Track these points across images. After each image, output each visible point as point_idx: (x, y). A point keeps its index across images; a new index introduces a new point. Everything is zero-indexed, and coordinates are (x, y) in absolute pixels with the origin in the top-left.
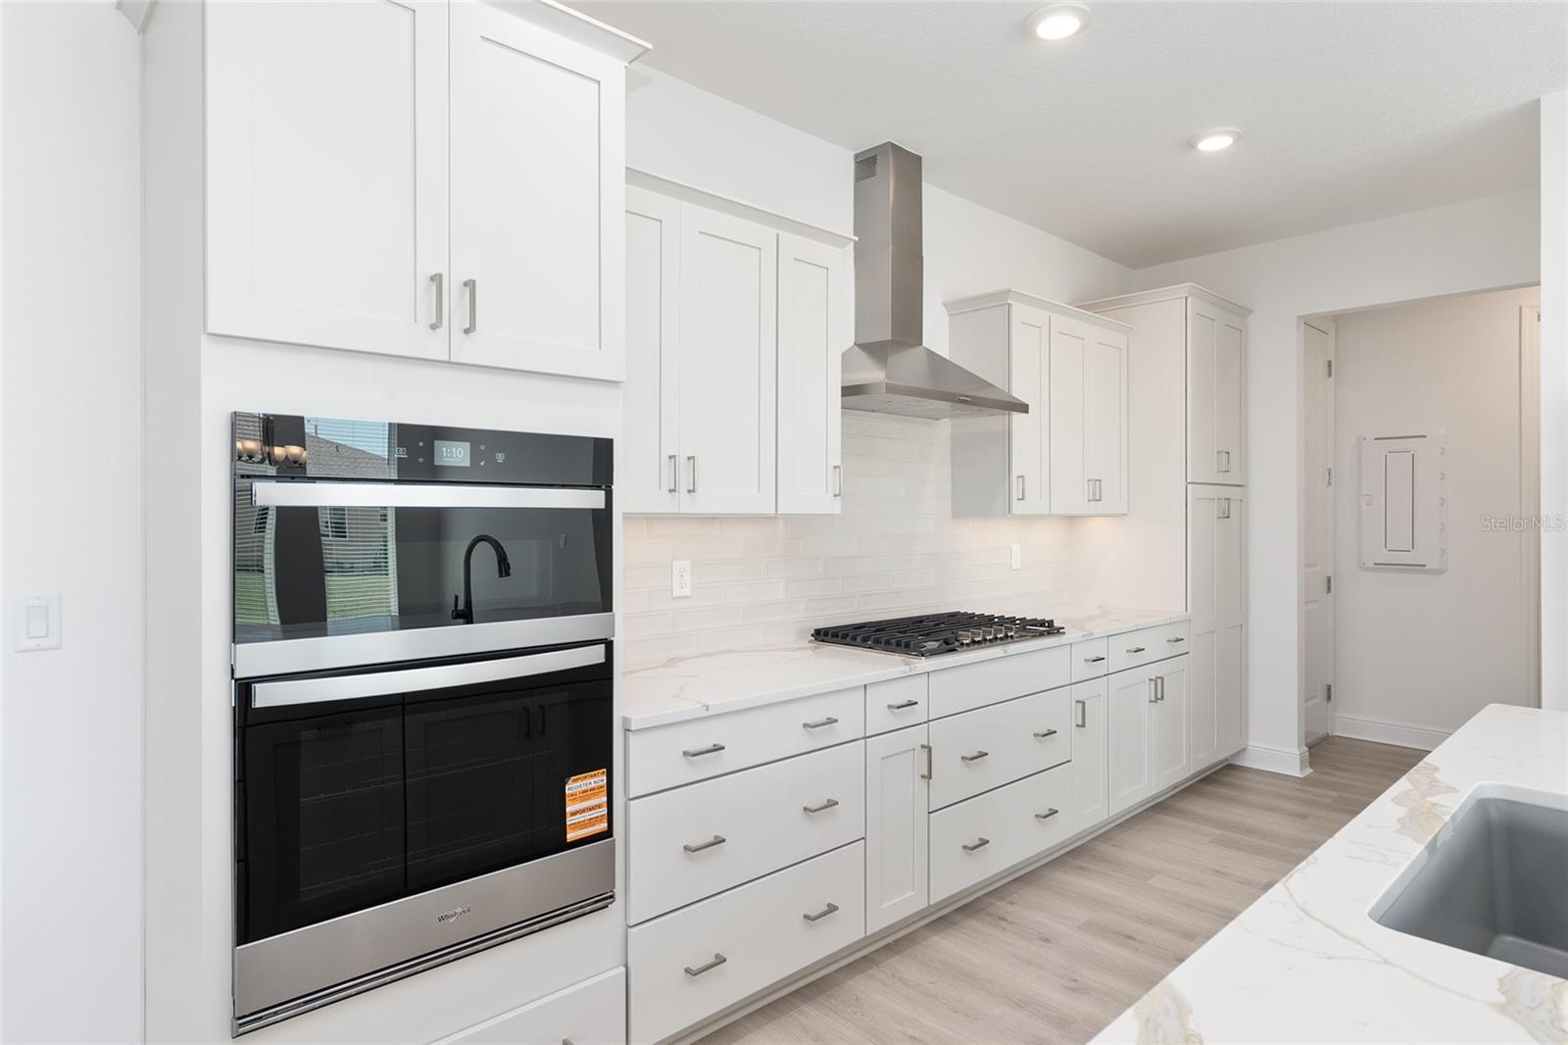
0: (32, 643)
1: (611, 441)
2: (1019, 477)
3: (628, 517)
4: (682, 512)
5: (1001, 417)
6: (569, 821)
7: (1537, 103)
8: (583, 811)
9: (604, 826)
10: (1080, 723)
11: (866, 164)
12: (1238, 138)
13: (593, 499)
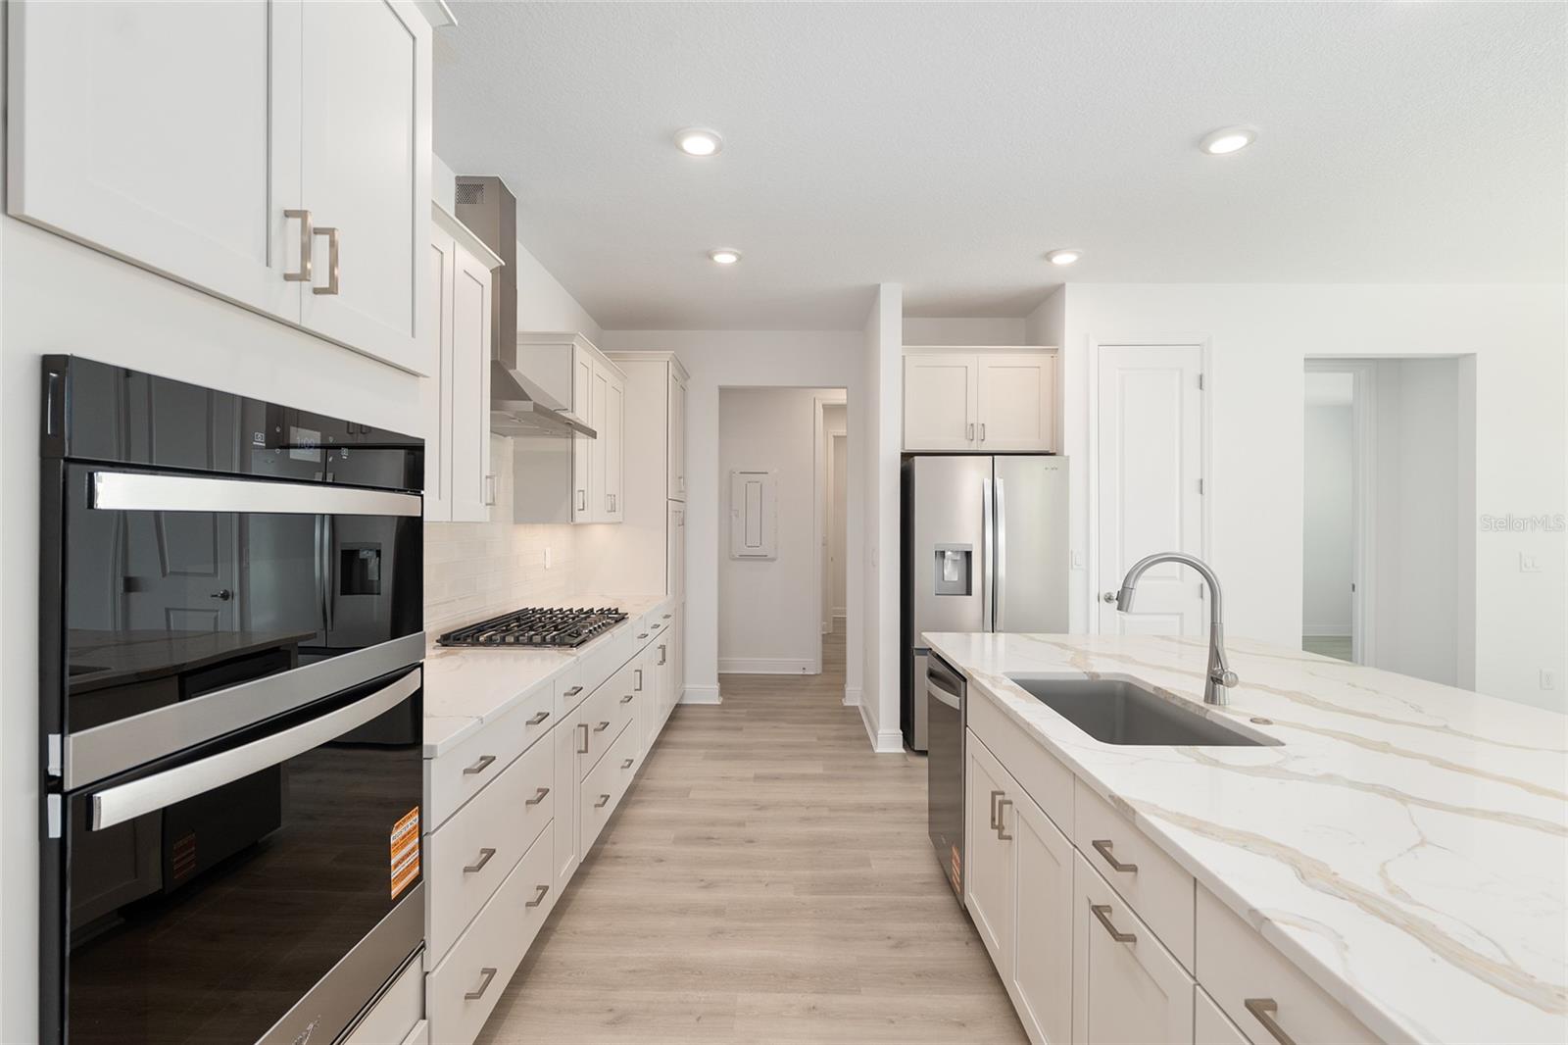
2: (580, 491)
5: (565, 440)
6: (393, 874)
7: (879, 285)
8: (403, 859)
10: (638, 687)
11: (469, 189)
12: (740, 258)
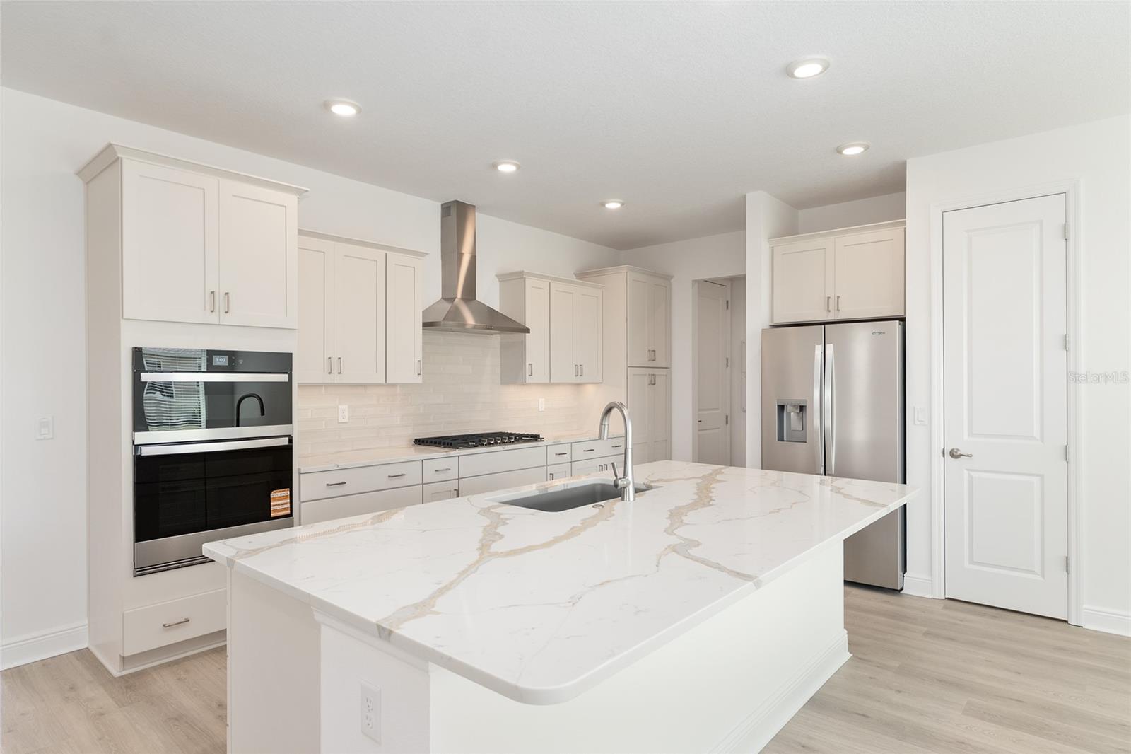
0: (42, 437)
1: (291, 354)
2: (530, 364)
3: (300, 386)
4: (336, 382)
6: (272, 508)
8: (279, 505)
9: (289, 512)
11: (446, 209)
12: (622, 204)
13: (283, 378)
